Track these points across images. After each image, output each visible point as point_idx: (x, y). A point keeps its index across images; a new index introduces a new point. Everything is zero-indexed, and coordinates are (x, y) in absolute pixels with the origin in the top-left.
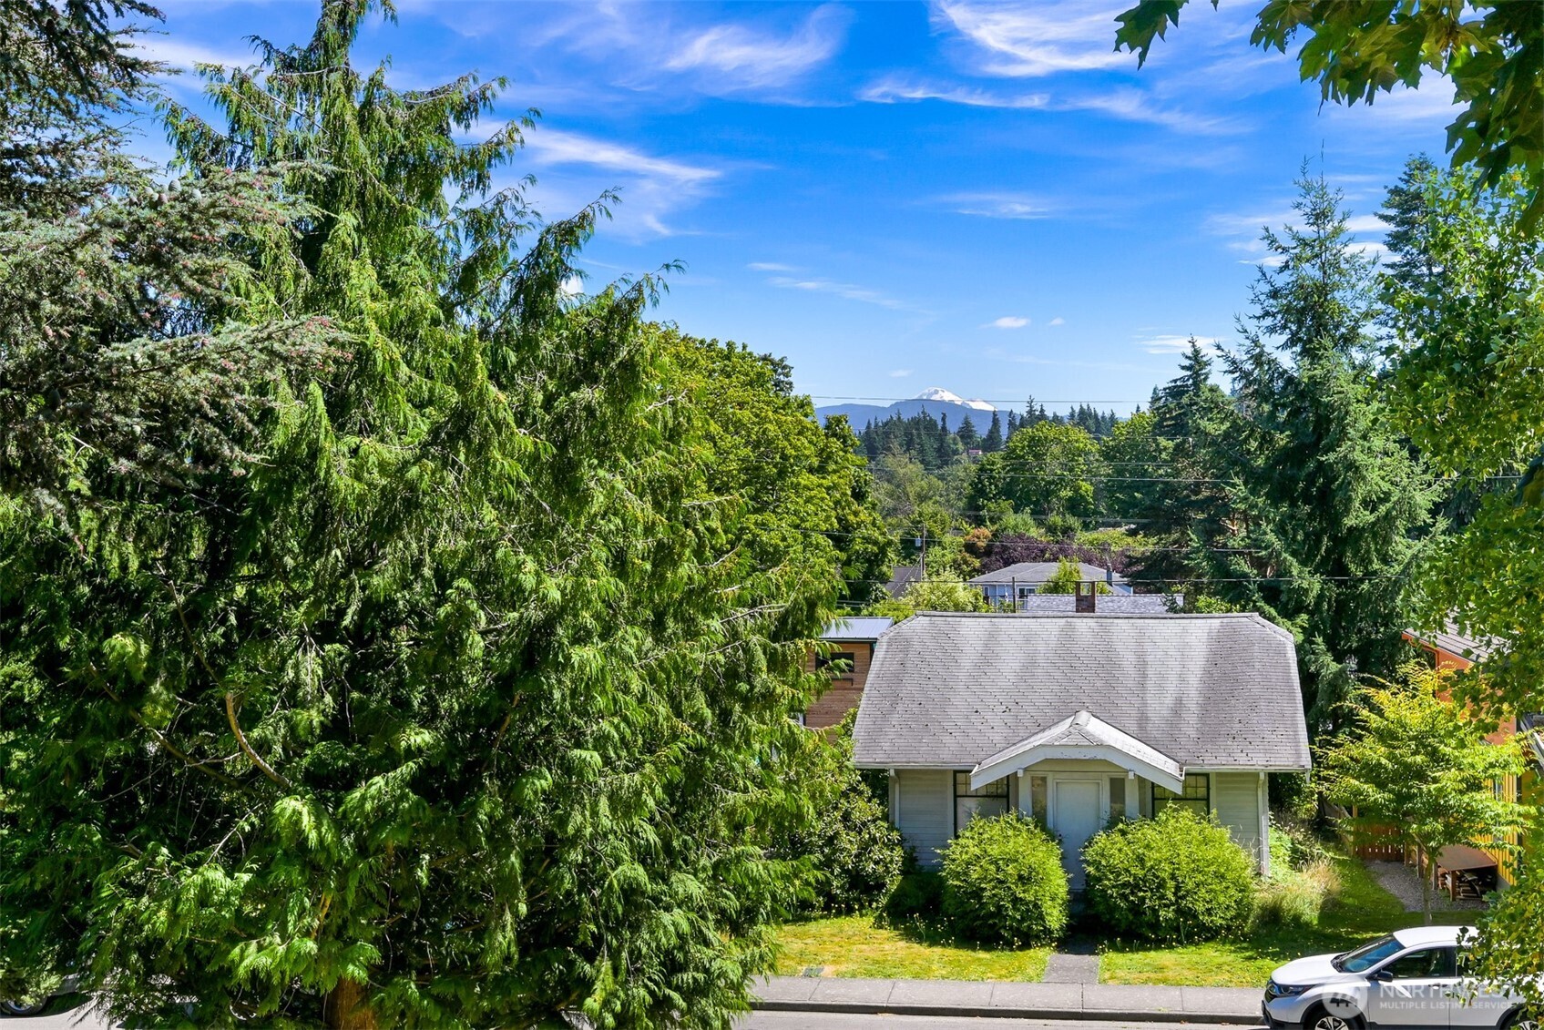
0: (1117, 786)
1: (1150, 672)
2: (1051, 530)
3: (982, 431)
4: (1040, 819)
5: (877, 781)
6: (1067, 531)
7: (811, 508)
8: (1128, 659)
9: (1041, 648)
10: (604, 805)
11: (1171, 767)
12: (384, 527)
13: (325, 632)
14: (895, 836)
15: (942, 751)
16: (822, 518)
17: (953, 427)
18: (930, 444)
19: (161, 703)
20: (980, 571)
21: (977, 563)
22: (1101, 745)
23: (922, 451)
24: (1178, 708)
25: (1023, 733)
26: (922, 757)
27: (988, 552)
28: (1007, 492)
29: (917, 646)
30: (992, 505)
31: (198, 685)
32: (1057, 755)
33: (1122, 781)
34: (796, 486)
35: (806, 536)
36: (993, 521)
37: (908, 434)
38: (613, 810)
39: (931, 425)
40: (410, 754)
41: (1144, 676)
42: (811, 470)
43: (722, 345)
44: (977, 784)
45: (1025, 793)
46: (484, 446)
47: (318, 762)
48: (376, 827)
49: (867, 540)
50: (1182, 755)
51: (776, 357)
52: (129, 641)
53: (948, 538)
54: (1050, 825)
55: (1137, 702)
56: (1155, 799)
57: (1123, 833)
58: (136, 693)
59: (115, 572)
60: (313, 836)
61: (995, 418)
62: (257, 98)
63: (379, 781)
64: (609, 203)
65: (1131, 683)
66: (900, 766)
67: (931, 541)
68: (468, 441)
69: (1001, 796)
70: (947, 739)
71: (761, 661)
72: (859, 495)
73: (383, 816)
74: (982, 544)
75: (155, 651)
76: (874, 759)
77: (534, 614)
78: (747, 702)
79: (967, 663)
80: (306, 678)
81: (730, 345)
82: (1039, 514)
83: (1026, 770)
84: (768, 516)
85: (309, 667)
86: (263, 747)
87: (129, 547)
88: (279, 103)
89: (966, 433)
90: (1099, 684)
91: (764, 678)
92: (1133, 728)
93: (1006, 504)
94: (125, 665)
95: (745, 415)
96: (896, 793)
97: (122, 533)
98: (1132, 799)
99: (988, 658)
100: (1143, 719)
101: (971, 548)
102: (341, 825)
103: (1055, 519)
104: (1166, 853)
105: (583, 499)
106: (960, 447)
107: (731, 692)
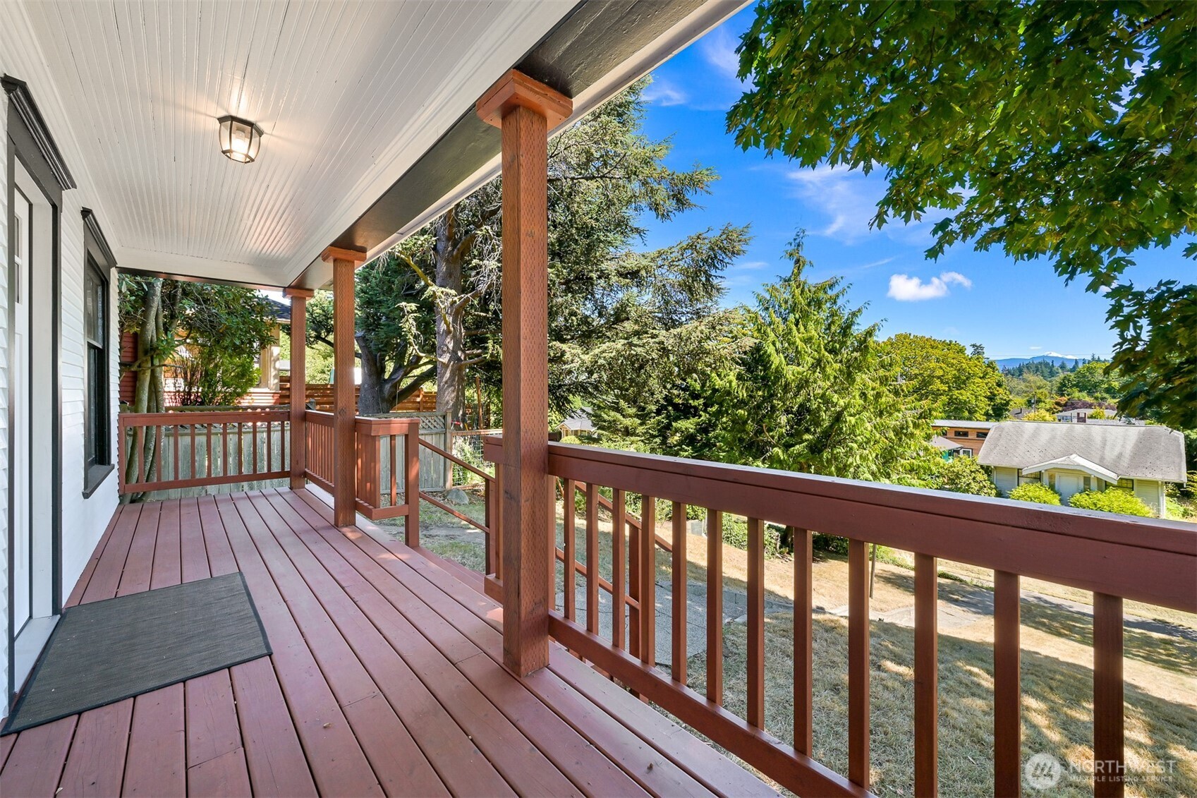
0: (1087, 480)
1: (1108, 443)
2: (1096, 398)
3: (1070, 366)
4: (1052, 487)
5: (987, 470)
6: (1103, 399)
7: (979, 389)
8: (1098, 439)
9: (1059, 433)
10: (858, 458)
11: (1113, 475)
12: (800, 388)
13: (788, 412)
14: (993, 486)
15: (1014, 462)
16: (983, 391)
17: (1057, 365)
18: (1046, 371)
19: (751, 426)
20: (1061, 412)
21: (1060, 409)
22: (1079, 465)
23: (1042, 372)
24: (1120, 456)
25: (1047, 459)
26: (1005, 463)
27: (1065, 405)
28: (1077, 386)
29: (1006, 430)
30: (1069, 390)
31: (759, 422)
32: (1059, 467)
33: (1089, 478)
34: (974, 383)
35: (976, 397)
36: (1068, 395)
37: (1037, 367)
38: (860, 459)
39: (1046, 365)
40: (806, 440)
41: (1105, 444)
42: (981, 378)
43: (948, 341)
44: (1024, 473)
45: (1045, 478)
46: (825, 367)
47: (786, 441)
48: (797, 457)
49: (1002, 399)
50: (1119, 472)
51: (978, 345)
52: (743, 412)
53: (1047, 400)
54: (1056, 488)
55: (1100, 453)
56: (1104, 486)
57: (1088, 495)
58: (745, 423)
59: (741, 397)
60: (782, 458)
61: (1076, 362)
62: (776, 290)
63: (798, 446)
64: (867, 305)
65: (1098, 446)
66: (997, 465)
67: (1039, 401)
68: (820, 366)
69: (1037, 478)
70: (1015, 459)
71: (911, 425)
72: (999, 385)
73: (799, 455)
74: (1063, 402)
75: (749, 414)
76: (985, 463)
77: (838, 409)
78: (905, 435)
79: (1026, 436)
80: (782, 422)
81: (950, 341)
82: (1090, 393)
83: (1046, 470)
84: (962, 391)
85: (783, 419)
86: (773, 437)
87: (744, 391)
88: (783, 290)
89: (1063, 367)
90: (1083, 446)
91: (911, 429)
92: (1097, 461)
93: (1075, 389)
94: (741, 417)
95: (955, 361)
96: (994, 474)
97: (742, 388)
98: (1094, 484)
99: (1035, 434)
100: (1102, 459)
101: (1058, 404)
102: (789, 456)
103: (1098, 394)
104: (1107, 503)
105: (854, 381)
106: (1060, 371)
107: (902, 433)
